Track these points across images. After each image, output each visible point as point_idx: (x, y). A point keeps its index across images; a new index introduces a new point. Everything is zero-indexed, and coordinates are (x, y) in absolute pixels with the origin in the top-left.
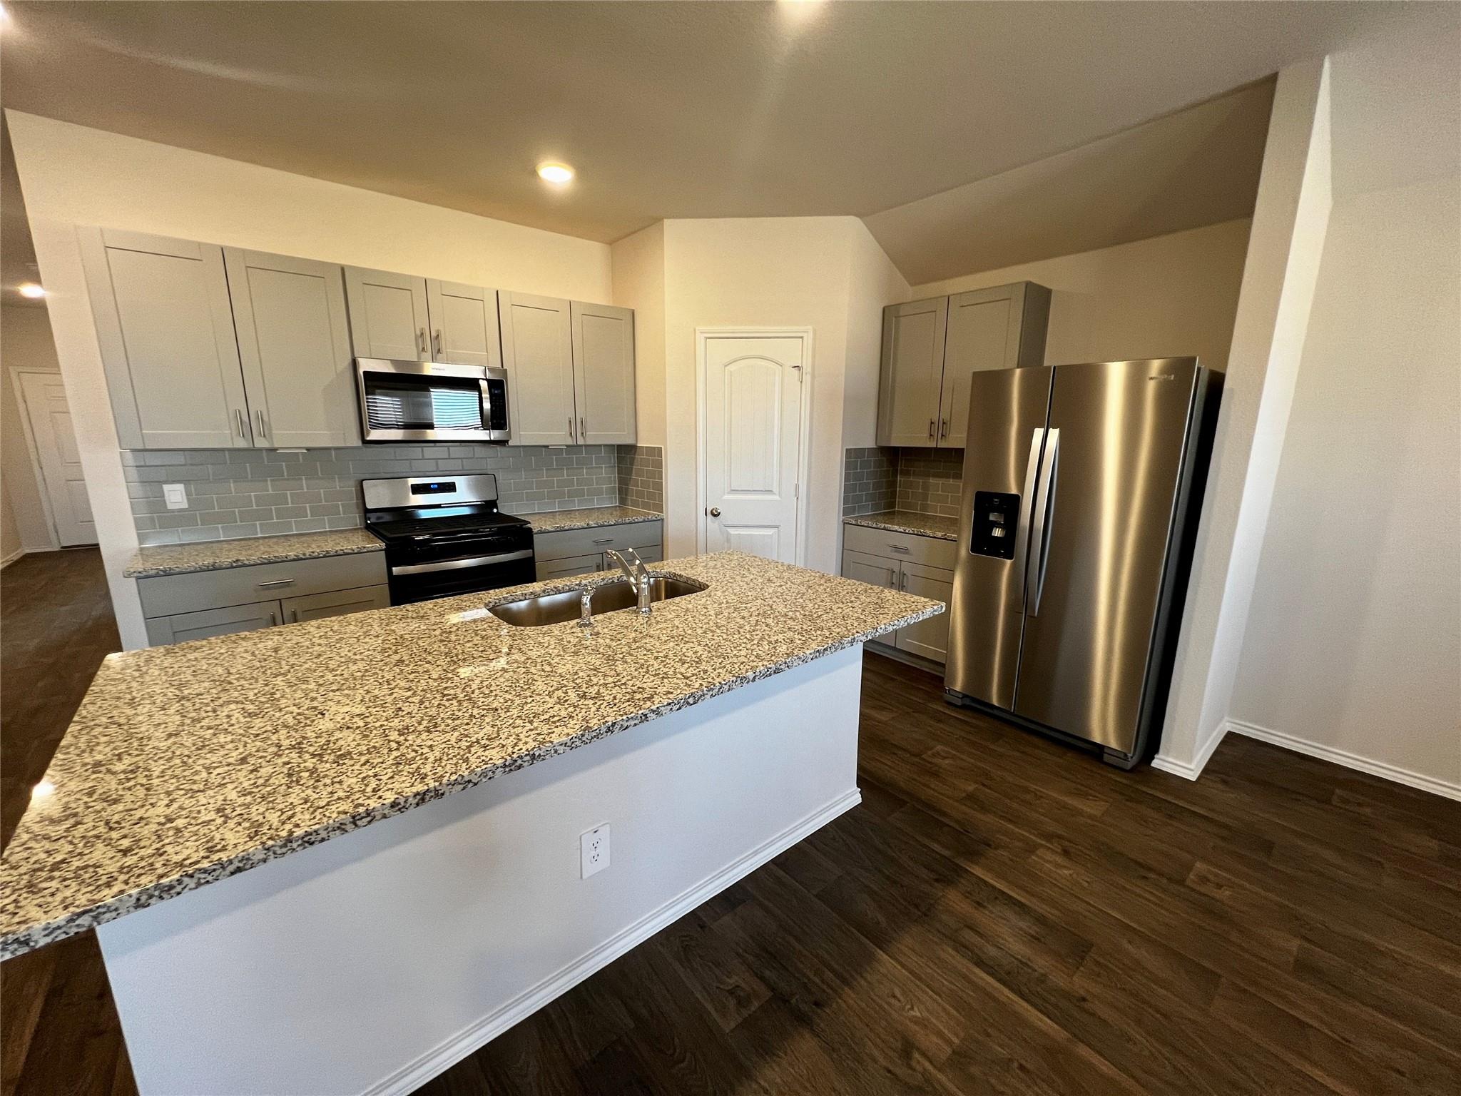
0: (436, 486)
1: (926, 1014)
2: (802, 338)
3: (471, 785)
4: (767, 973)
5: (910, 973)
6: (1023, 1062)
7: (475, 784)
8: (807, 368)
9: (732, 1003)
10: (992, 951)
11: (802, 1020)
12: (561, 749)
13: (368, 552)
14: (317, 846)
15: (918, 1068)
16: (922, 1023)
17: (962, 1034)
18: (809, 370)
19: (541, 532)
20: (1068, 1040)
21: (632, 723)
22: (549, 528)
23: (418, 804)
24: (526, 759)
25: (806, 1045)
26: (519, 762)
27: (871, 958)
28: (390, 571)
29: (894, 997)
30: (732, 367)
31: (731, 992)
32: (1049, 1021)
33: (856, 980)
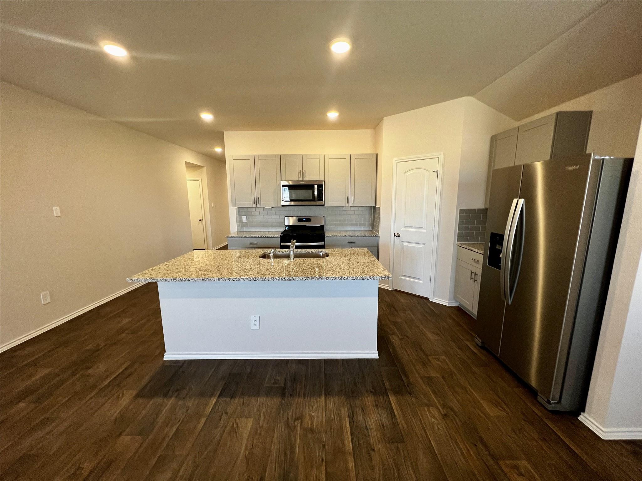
0: (305, 219)
1: (315, 416)
2: (438, 158)
3: (195, 281)
4: (288, 381)
5: (325, 406)
6: (326, 445)
7: (196, 281)
8: (440, 171)
9: (273, 382)
10: (361, 418)
11: (283, 395)
12: (216, 280)
13: (275, 237)
14: (168, 282)
15: (296, 423)
16: (311, 417)
17: (319, 427)
18: (441, 172)
19: (328, 237)
20: (350, 454)
21: (236, 280)
22: (331, 236)
23: (185, 281)
24: (207, 279)
25: (277, 400)
26: (206, 280)
27: (319, 395)
28: (281, 244)
29: (313, 407)
30: (407, 174)
31: (275, 380)
32: (351, 444)
33: (308, 397)
